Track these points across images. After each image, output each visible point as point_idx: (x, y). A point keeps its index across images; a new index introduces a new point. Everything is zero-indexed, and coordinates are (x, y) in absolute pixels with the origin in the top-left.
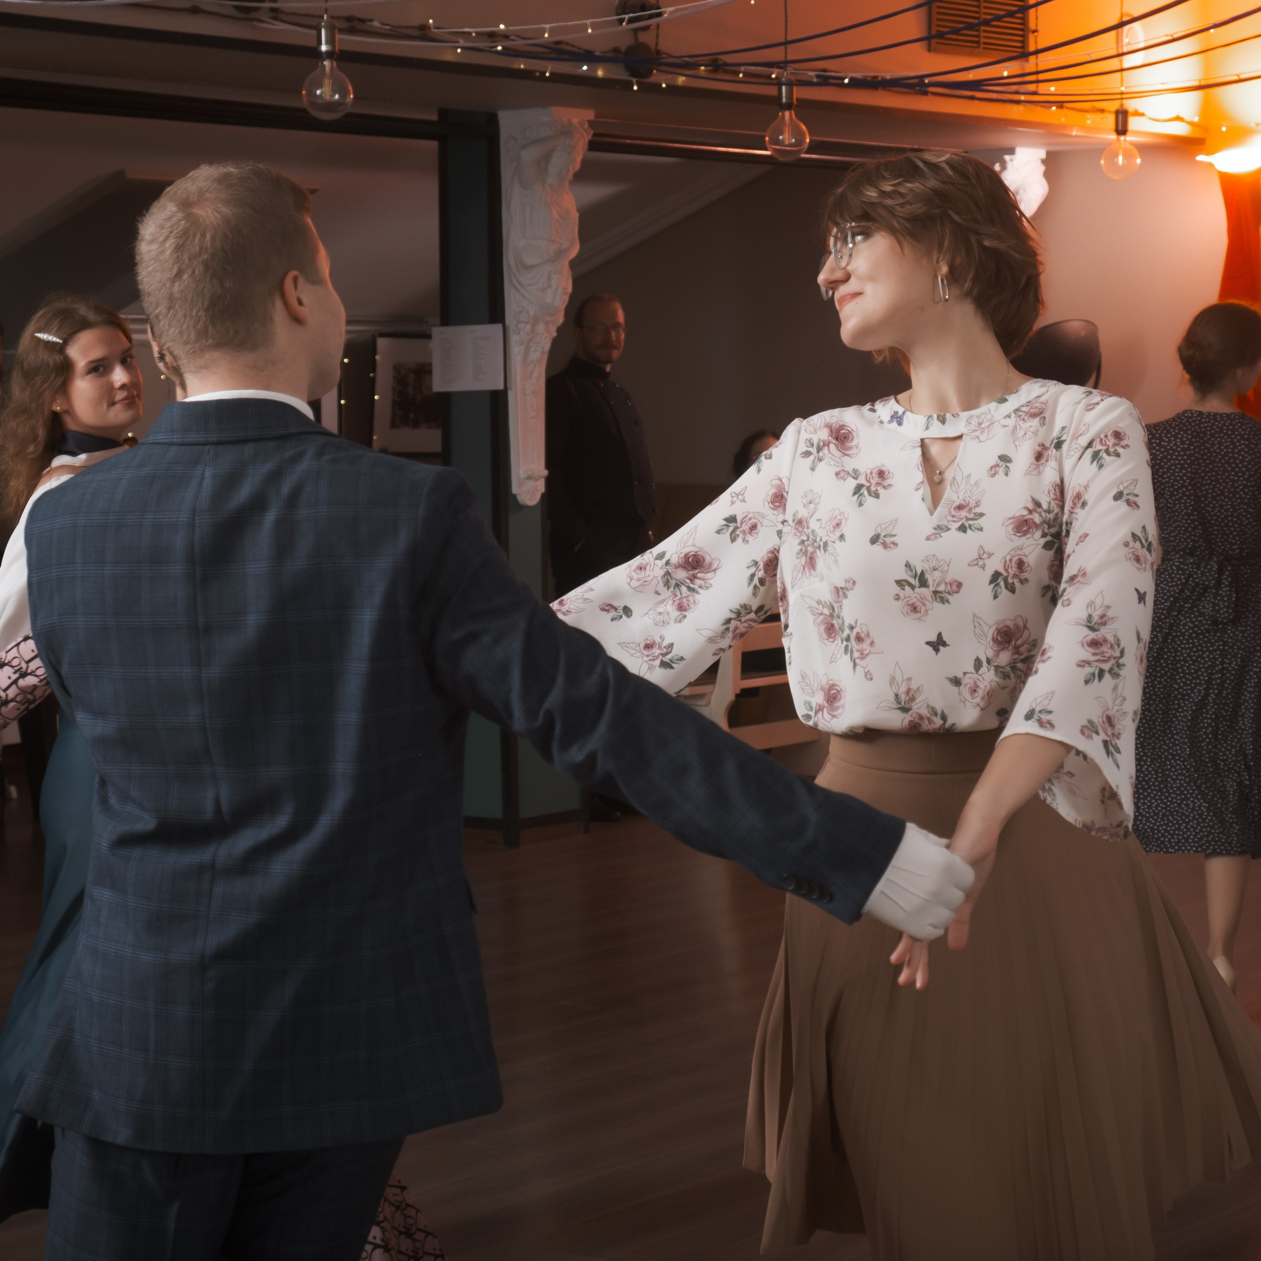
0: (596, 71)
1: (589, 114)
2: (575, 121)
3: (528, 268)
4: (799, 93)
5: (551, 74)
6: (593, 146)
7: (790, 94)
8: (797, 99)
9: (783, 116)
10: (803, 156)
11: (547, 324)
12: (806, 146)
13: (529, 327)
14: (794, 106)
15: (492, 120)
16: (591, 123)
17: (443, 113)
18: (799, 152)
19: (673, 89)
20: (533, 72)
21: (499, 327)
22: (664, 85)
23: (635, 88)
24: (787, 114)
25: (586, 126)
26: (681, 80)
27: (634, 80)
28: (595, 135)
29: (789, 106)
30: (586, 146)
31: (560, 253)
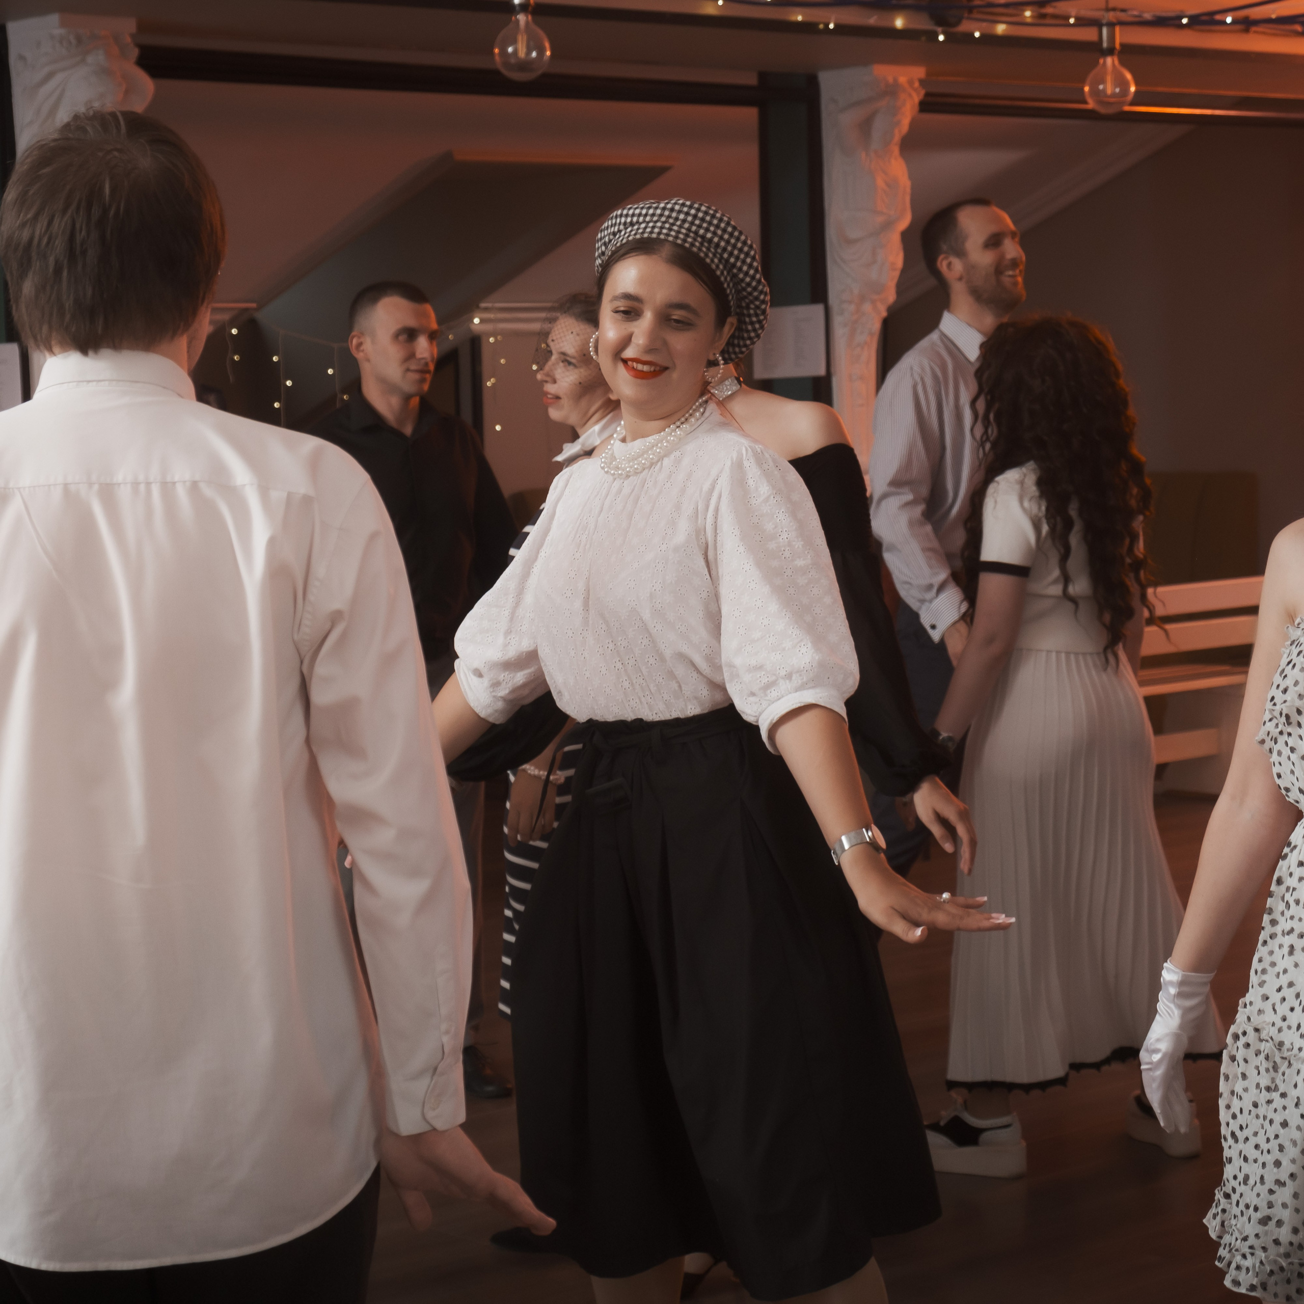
0: (893, 21)
1: (919, 72)
2: (902, 80)
3: (850, 242)
4: (1121, 36)
5: (836, 25)
6: (926, 106)
7: (1112, 37)
8: (1122, 45)
9: (1105, 63)
10: (1127, 108)
11: (873, 302)
12: (1130, 98)
13: (852, 307)
14: (1116, 52)
15: (813, 82)
16: (922, 82)
17: (762, 76)
18: (1123, 103)
19: (989, 39)
20: (816, 25)
21: (819, 309)
22: (977, 35)
23: (941, 38)
24: (1109, 60)
25: (917, 84)
26: (1001, 29)
27: (939, 29)
28: (927, 95)
29: (1111, 51)
30: (917, 108)
31: (887, 225)
